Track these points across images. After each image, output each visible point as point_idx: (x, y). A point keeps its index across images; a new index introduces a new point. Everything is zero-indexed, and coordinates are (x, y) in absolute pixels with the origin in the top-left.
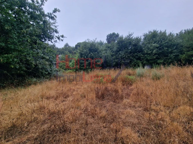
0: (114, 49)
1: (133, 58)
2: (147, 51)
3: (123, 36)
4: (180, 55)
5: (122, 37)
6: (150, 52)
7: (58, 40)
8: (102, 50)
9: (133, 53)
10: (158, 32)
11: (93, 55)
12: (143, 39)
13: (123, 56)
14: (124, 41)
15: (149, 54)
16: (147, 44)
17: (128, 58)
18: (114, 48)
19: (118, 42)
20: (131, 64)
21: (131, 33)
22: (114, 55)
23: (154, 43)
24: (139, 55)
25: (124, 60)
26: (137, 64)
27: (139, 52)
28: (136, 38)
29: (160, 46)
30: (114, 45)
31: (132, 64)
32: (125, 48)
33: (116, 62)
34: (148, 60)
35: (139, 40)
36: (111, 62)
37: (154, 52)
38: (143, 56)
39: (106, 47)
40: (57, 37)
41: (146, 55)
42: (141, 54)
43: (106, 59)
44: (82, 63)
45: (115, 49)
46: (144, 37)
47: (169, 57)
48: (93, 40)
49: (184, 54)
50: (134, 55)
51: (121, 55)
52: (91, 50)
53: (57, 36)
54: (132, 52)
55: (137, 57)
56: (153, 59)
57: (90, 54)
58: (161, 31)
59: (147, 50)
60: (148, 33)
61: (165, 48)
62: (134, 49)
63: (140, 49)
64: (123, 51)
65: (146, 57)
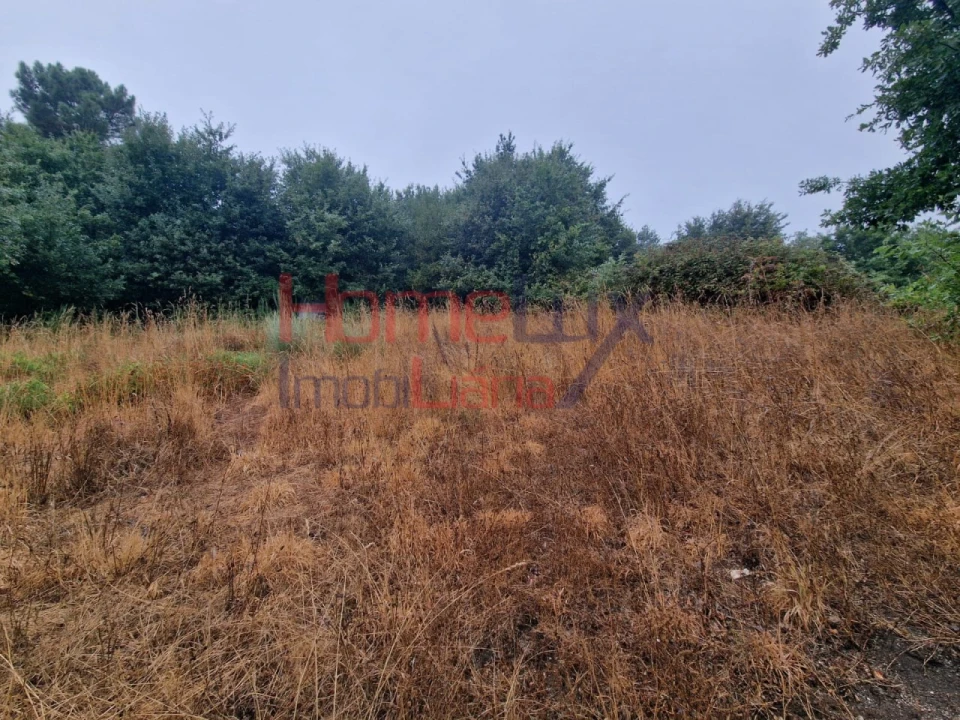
0: (100, 186)
1: (242, 265)
2: (304, 238)
3: (164, 120)
4: (409, 271)
5: (163, 130)
6: (318, 244)
9: (240, 240)
10: (340, 163)
12: (281, 175)
13: (182, 248)
14: (177, 156)
15: (313, 253)
16: (300, 204)
17: (215, 261)
18: (99, 179)
19: (129, 145)
20: (233, 293)
21: (221, 126)
22: (108, 229)
23: (330, 210)
24: (270, 251)
25: (189, 270)
26: (261, 291)
27: (271, 238)
28: (247, 159)
29: (352, 227)
30: (101, 160)
31: (240, 292)
32: (184, 201)
34: (309, 281)
35: (265, 179)
36: (84, 276)
37: (333, 246)
38: (291, 259)
39: (28, 159)
41: (301, 258)
42: (277, 247)
43: (31, 248)
45: (112, 189)
47: (380, 276)
49: (419, 268)
50: (246, 248)
51: (163, 238)
54: (233, 232)
55: (260, 260)
58: (350, 163)
61: (367, 239)
62: (242, 216)
63: (274, 225)
64: (172, 212)
65: (302, 263)
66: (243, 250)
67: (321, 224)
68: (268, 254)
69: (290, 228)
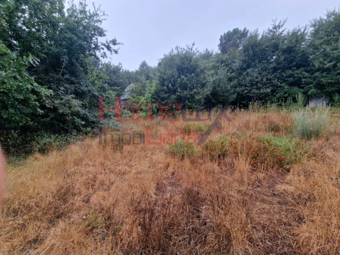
0: (234, 64)
1: (281, 83)
2: (321, 62)
3: (257, 32)
5: (256, 35)
6: (331, 64)
7: (108, 53)
8: (205, 68)
9: (282, 72)
11: (187, 80)
12: (309, 34)
13: (257, 80)
14: (260, 44)
15: (328, 70)
16: (321, 44)
17: (269, 83)
18: (234, 62)
19: (244, 47)
20: (275, 96)
21: (280, 23)
22: (234, 78)
24: (297, 74)
25: (259, 89)
27: (298, 67)
28: (291, 31)
30: (235, 56)
31: (278, 95)
32: (260, 61)
33: (238, 94)
34: (320, 86)
35: (300, 38)
36: (226, 94)
38: (309, 76)
39: (218, 62)
40: (104, 45)
41: (317, 74)
42: (302, 71)
43: (214, 88)
44: (163, 99)
45: (237, 64)
46: (312, 29)
48: (186, 48)
50: (284, 74)
51: (250, 78)
52: (182, 71)
53: (105, 43)
54: (279, 69)
55: (291, 79)
56: (336, 83)
57: (179, 79)
59: (321, 59)
60: (325, 18)
62: (284, 60)
63: (301, 61)
64: (255, 66)
65: (317, 77)
66: (283, 76)
67: (335, 51)
68: (296, 75)
69: (312, 60)
